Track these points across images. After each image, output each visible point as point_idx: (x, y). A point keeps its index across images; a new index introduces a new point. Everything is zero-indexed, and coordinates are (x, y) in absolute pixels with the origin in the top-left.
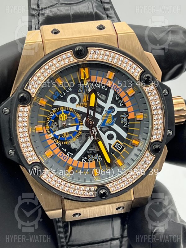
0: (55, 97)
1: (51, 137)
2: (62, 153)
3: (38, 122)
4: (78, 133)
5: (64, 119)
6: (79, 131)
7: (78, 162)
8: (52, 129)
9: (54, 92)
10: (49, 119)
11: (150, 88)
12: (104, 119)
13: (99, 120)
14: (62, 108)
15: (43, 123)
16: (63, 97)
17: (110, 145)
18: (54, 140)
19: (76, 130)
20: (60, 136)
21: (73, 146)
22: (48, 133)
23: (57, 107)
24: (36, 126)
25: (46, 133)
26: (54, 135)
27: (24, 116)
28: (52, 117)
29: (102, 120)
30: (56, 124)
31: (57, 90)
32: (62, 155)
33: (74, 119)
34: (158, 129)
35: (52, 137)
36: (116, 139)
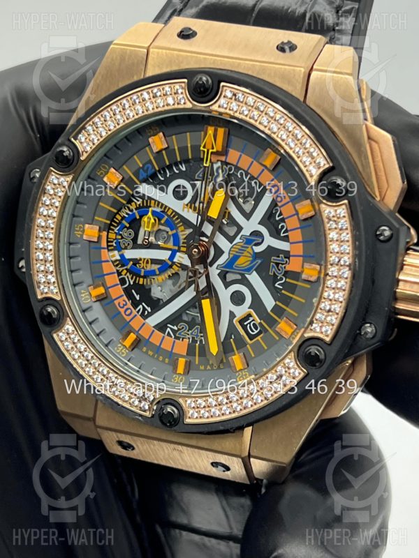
0: (143, 175)
1: (113, 259)
2: (124, 301)
3: (96, 218)
4: (171, 267)
5: (148, 227)
6: (174, 263)
7: (153, 331)
8: (120, 242)
9: (144, 162)
10: (120, 218)
11: (336, 211)
12: (234, 253)
13: (223, 252)
14: (153, 202)
15: (105, 223)
16: (162, 179)
17: (232, 315)
18: (118, 268)
19: (169, 259)
20: (131, 263)
21: (157, 292)
22: (110, 248)
23: (143, 197)
24: (87, 226)
25: (106, 246)
26: (122, 256)
27: (55, 195)
28: (127, 216)
29: (229, 253)
30: (130, 234)
31: (150, 160)
32: (124, 305)
33: (170, 233)
34: (329, 311)
35: (116, 261)
36: (249, 308)
